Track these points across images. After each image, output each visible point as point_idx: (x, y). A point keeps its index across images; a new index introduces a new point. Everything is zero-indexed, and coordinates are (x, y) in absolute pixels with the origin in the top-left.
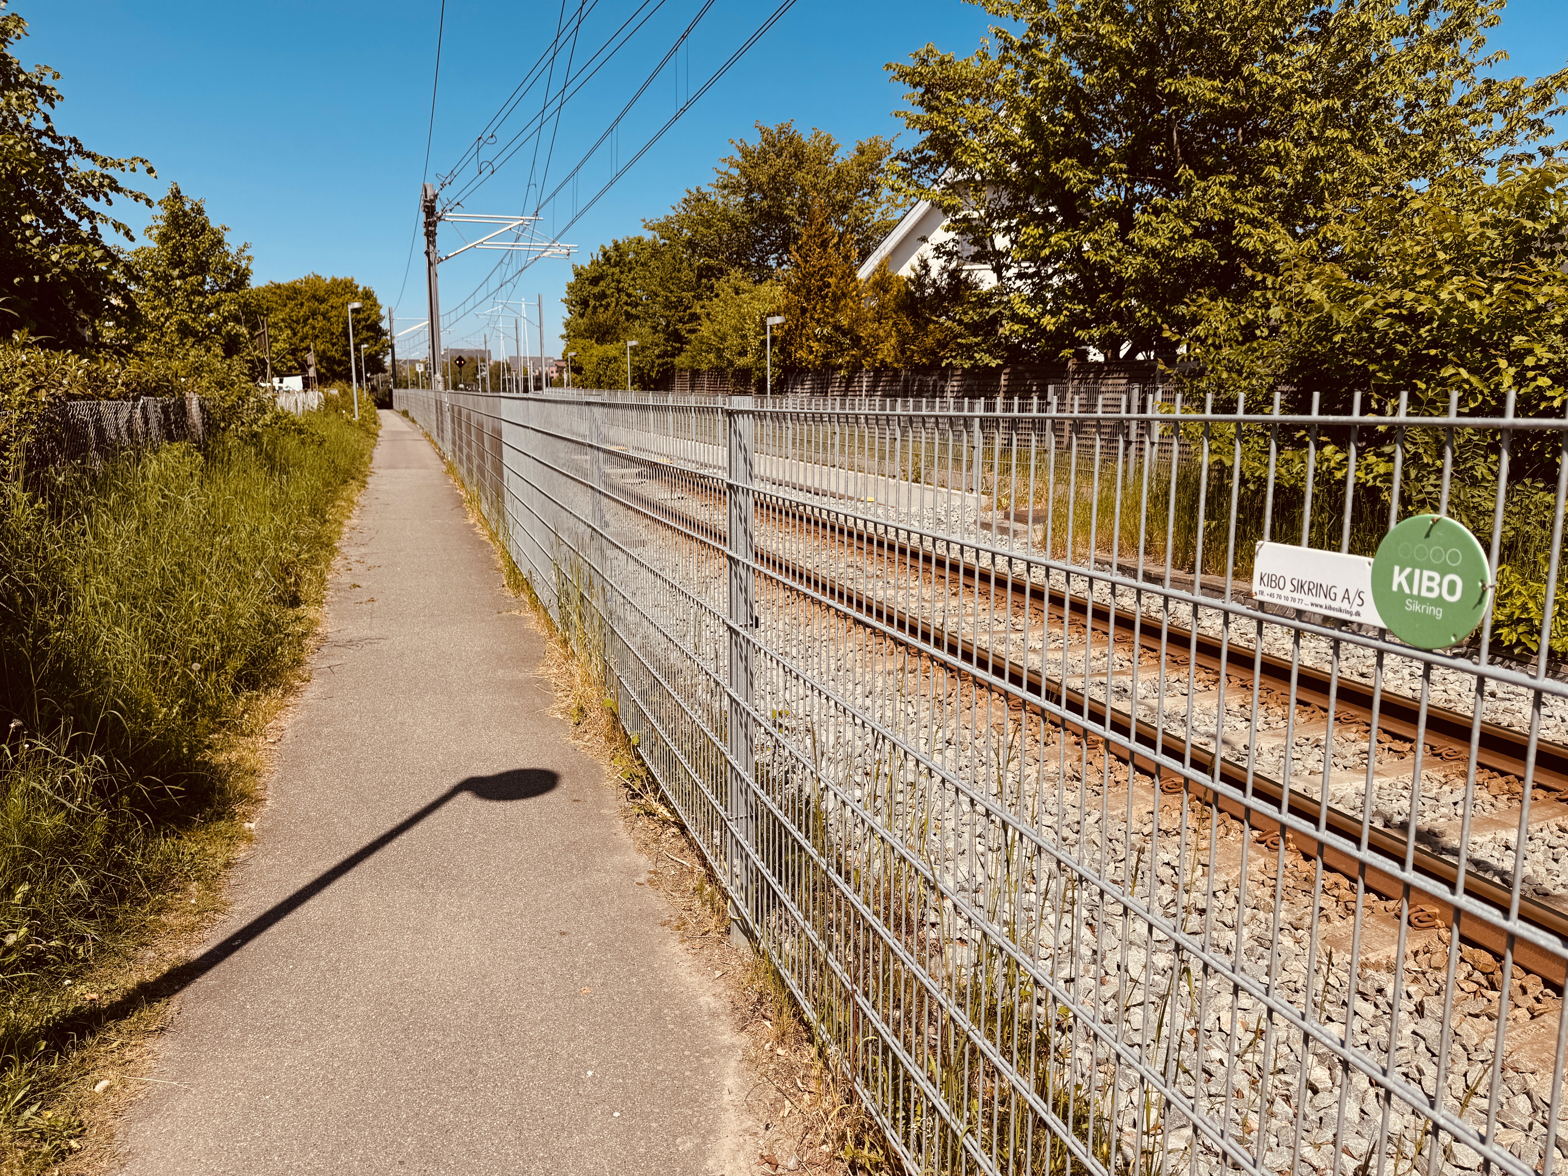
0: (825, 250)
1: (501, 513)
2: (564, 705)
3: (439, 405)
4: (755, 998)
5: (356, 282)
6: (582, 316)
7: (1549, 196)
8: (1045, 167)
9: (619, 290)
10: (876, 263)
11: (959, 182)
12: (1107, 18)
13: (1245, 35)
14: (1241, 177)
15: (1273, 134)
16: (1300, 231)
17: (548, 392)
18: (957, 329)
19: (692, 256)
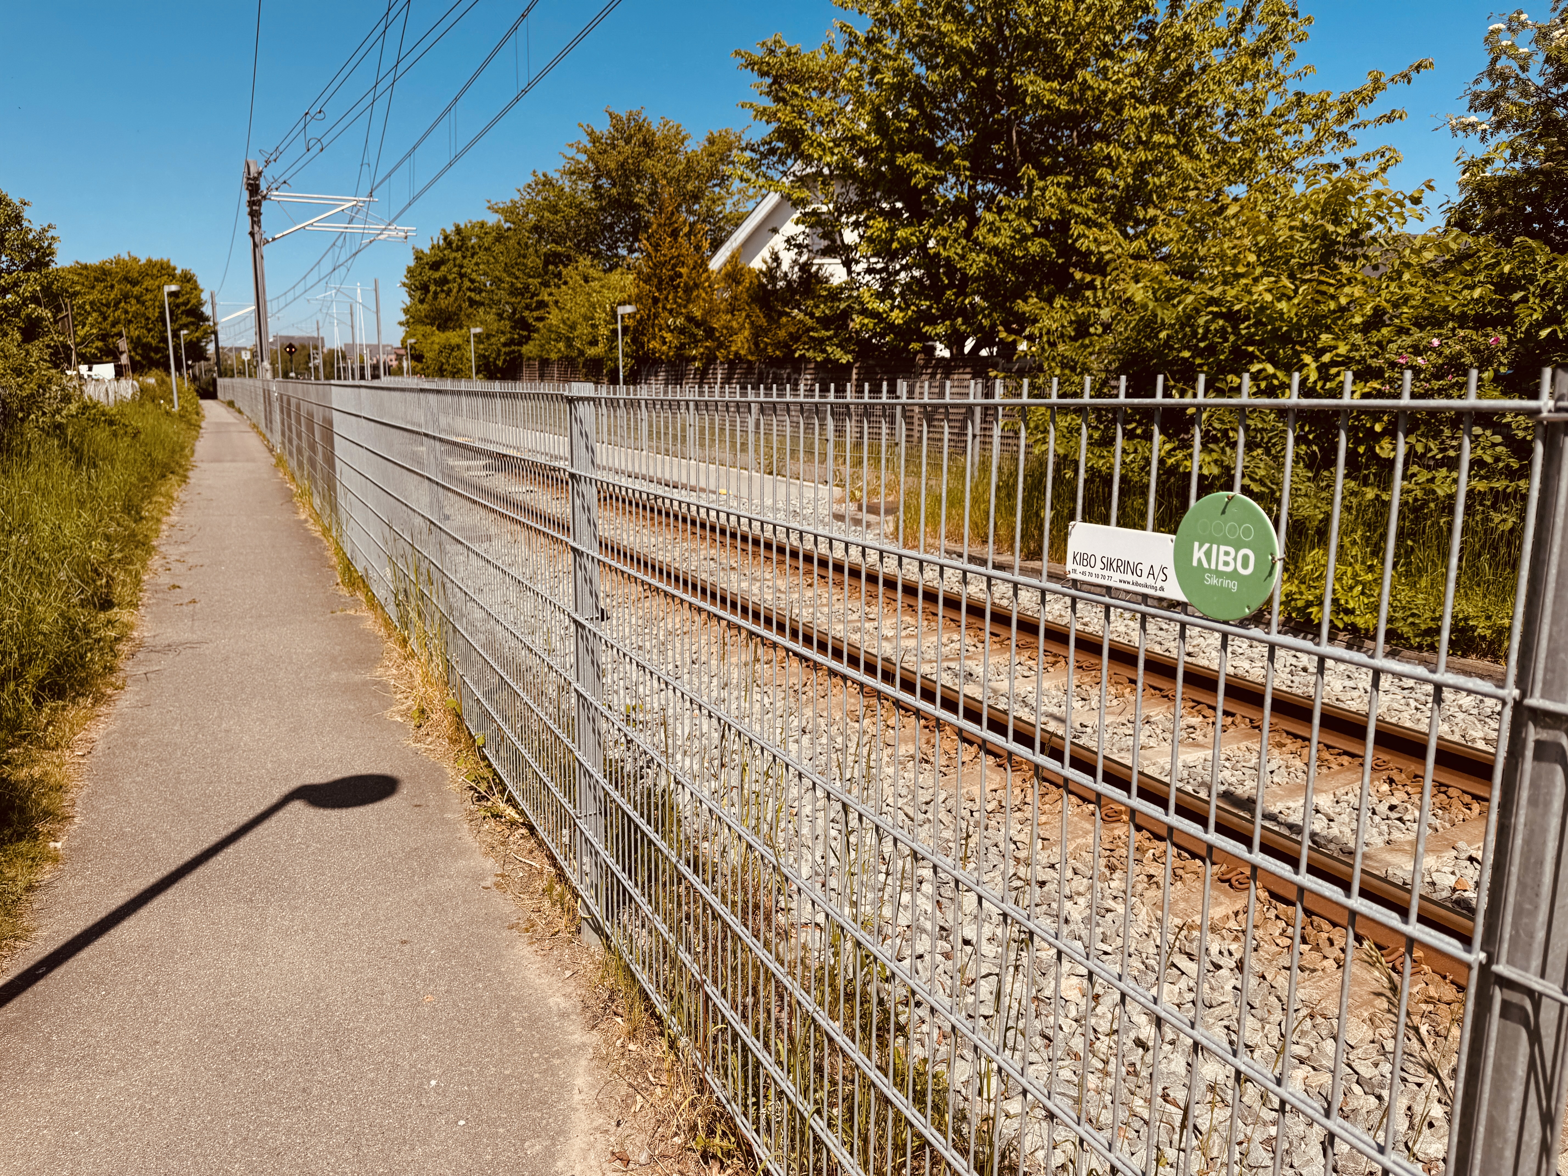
0: (676, 239)
1: (334, 507)
2: (404, 707)
3: (267, 394)
4: (606, 996)
5: (172, 264)
6: (422, 301)
7: (1350, 203)
8: (891, 162)
9: (462, 276)
10: (728, 254)
11: (808, 175)
12: (949, 17)
13: (1078, 41)
14: (1077, 178)
15: (1104, 137)
16: (1131, 231)
17: (385, 380)
18: (809, 322)
19: (538, 241)
